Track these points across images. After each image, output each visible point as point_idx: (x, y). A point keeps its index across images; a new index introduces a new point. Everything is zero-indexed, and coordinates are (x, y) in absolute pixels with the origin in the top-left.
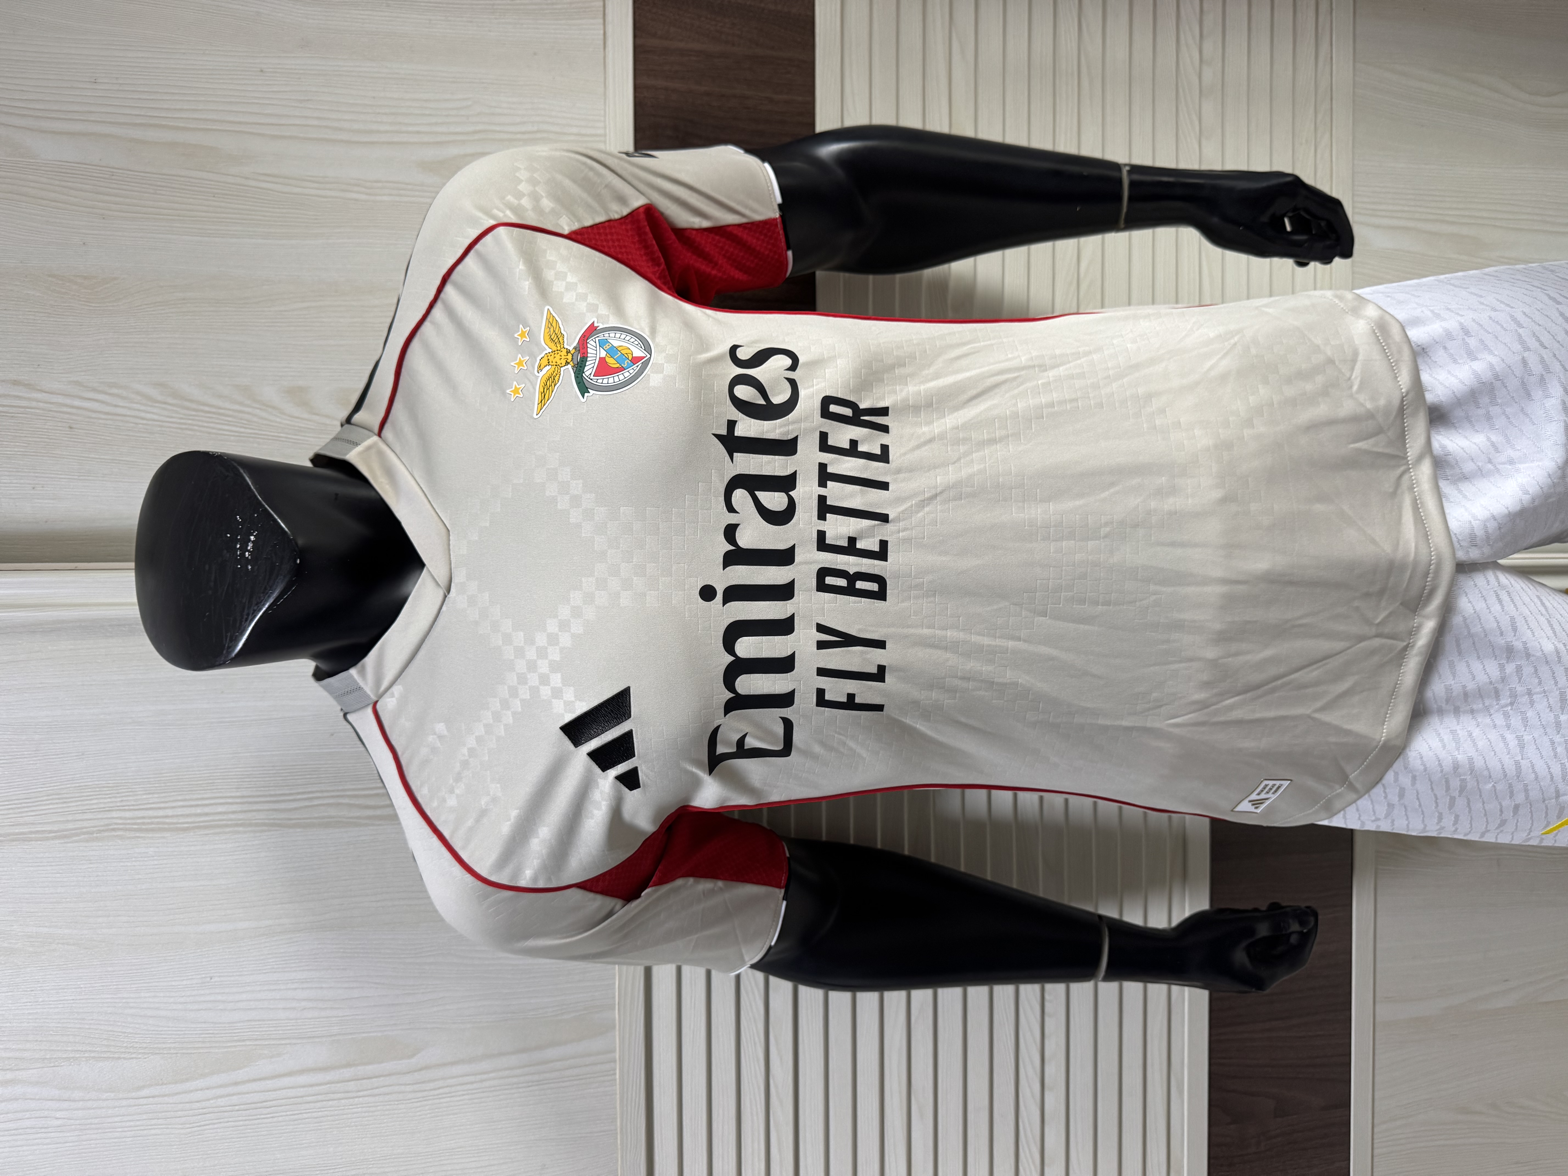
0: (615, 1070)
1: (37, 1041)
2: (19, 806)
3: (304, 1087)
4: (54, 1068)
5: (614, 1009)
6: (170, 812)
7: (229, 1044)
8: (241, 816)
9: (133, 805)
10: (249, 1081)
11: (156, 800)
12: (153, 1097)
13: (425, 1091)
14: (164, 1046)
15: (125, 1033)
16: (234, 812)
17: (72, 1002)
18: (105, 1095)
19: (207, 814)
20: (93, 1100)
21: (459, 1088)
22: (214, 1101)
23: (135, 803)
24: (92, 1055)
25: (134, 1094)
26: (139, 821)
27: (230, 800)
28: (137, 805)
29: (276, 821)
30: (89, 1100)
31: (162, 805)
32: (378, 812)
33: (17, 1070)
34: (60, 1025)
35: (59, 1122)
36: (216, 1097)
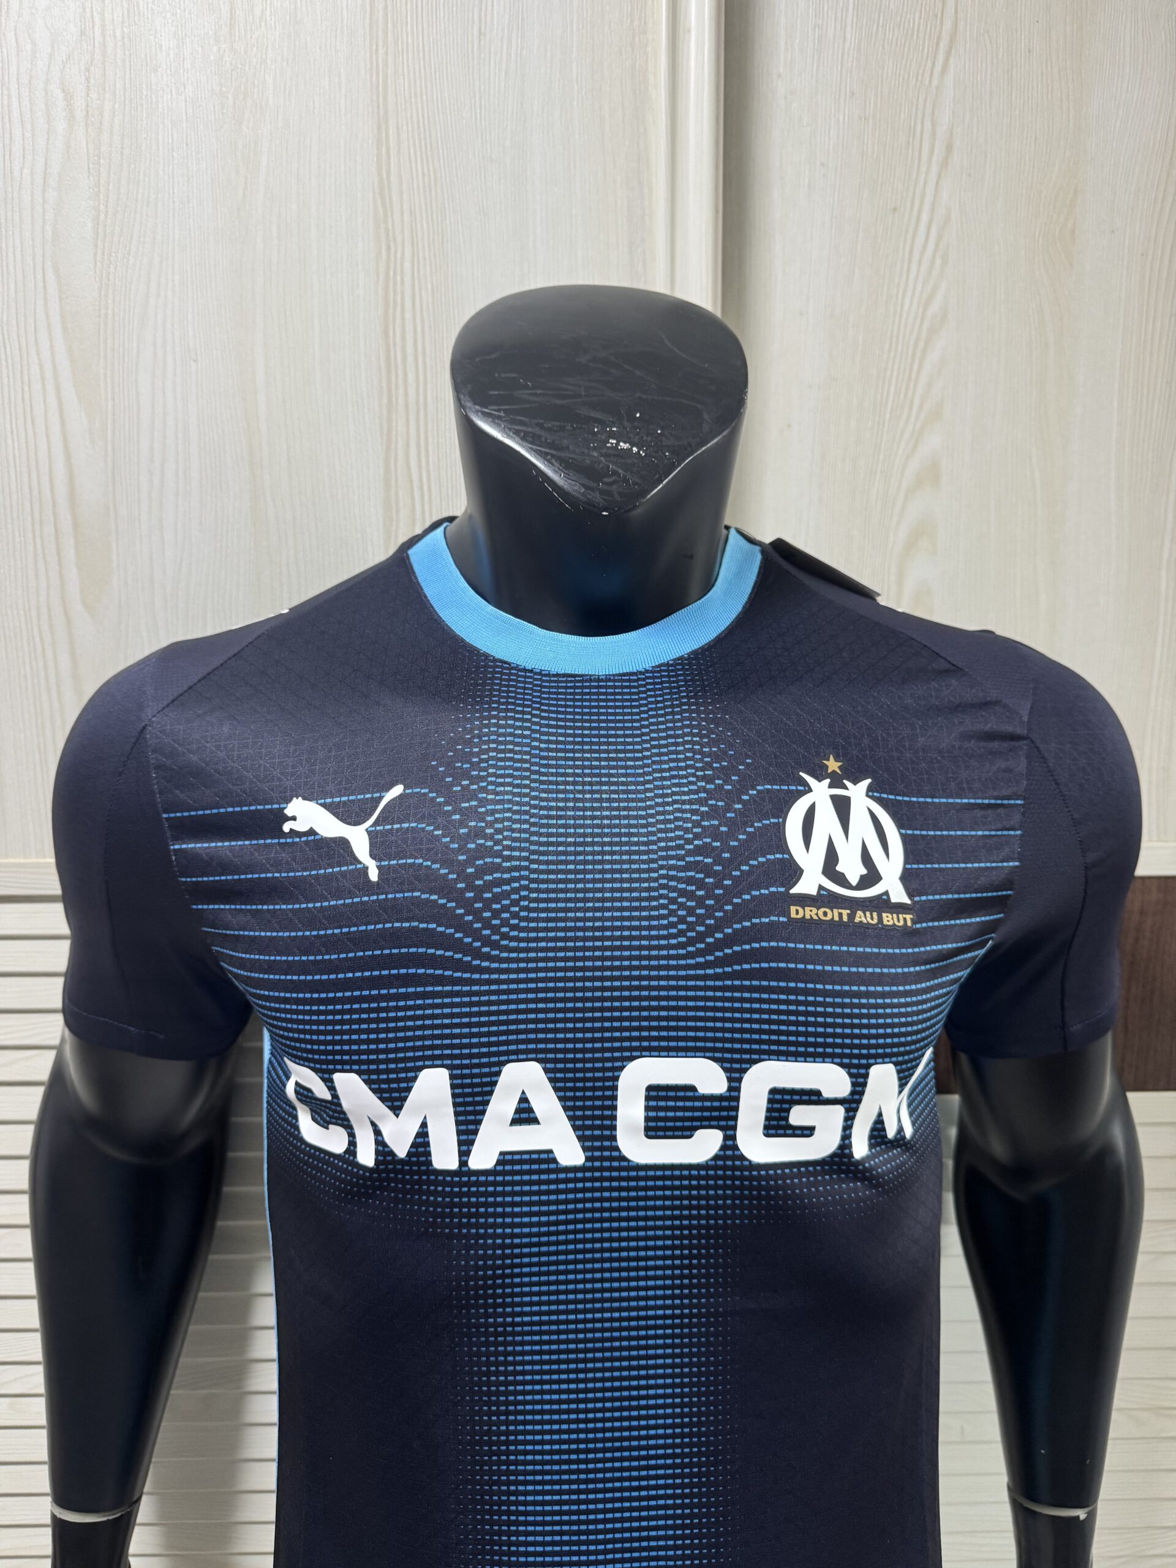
1: (123, 148)
2: (422, 136)
3: (51, 472)
4: (86, 168)
6: (408, 315)
7: (109, 379)
8: (401, 402)
10: (61, 405)
12: (45, 287)
13: (39, 620)
14: (110, 301)
15: (129, 254)
16: (406, 394)
17: (171, 192)
18: (49, 229)
19: (404, 359)
20: (44, 216)
21: (41, 664)
22: (37, 361)
23: (421, 274)
24: (103, 215)
25: (49, 265)
26: (399, 278)
28: (419, 278)
29: (393, 446)
30: (44, 209)
31: (417, 305)
33: (86, 123)
34: (141, 177)
35: (16, 173)
36: (41, 366)
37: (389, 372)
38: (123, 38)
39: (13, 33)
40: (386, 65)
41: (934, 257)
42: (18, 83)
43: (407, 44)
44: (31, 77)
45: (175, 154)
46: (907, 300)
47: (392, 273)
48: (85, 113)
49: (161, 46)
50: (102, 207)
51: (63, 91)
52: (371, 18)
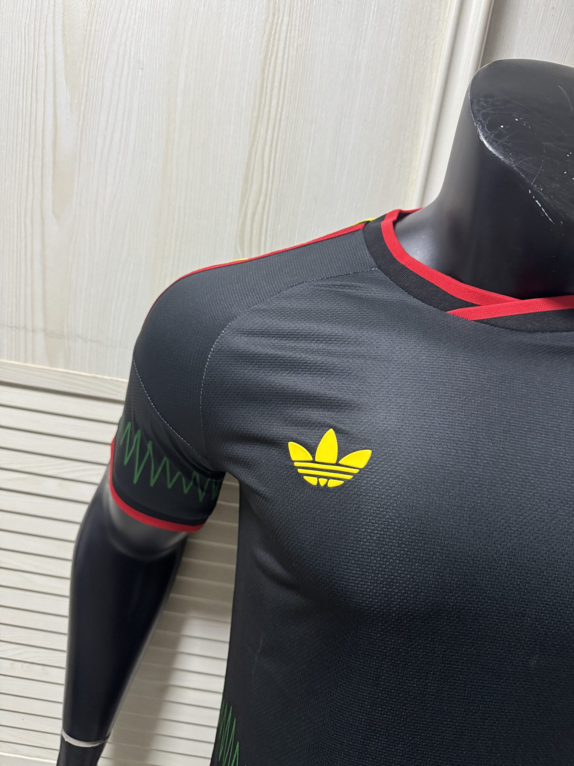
0: (19, 361)
5: (65, 369)
6: (279, 61)
7: (87, 73)
8: (265, 116)
9: (290, 34)
10: (55, 84)
11: (291, 52)
12: (54, 6)
14: (94, 21)
16: (269, 112)
19: (272, 90)
21: (23, 246)
22: (44, 54)
23: (292, 35)
26: (277, 36)
27: (279, 110)
28: (290, 37)
29: (256, 143)
31: (286, 56)
32: (248, 222)
36: (46, 56)
37: (261, 97)
47: (273, 32)
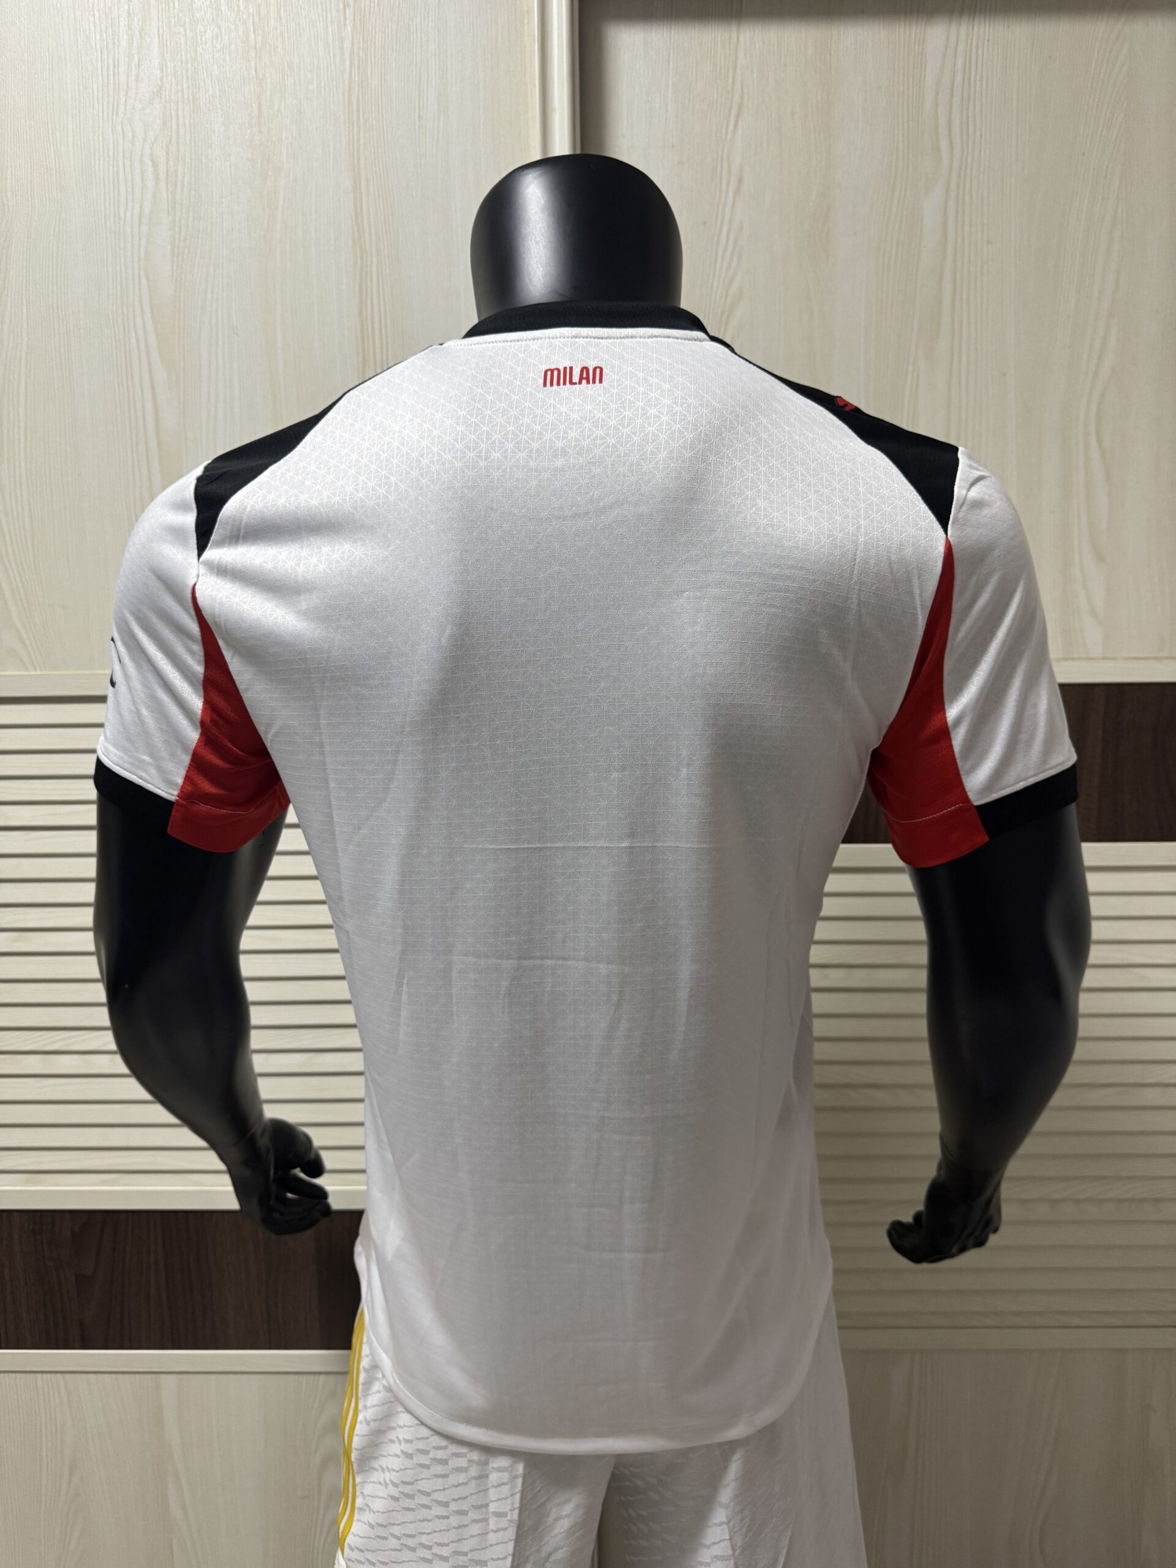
1: (190, 197)
2: (383, 183)
3: (143, 409)
4: (167, 210)
6: (375, 301)
7: (181, 348)
9: (382, 272)
10: (150, 365)
12: (140, 289)
14: (182, 297)
15: (194, 266)
17: (221, 225)
18: (142, 250)
19: (373, 331)
20: (139, 242)
22: (134, 337)
23: (384, 276)
24: (177, 241)
25: (143, 274)
26: (369, 277)
28: (382, 277)
30: (139, 237)
31: (381, 296)
33: (167, 183)
34: (202, 215)
35: (122, 215)
36: (137, 339)
38: (190, 126)
39: (120, 126)
40: (359, 139)
41: (732, 254)
42: (123, 158)
43: (373, 125)
44: (131, 152)
45: (224, 200)
46: (715, 284)
47: (364, 274)
48: (165, 175)
49: (214, 131)
50: (177, 236)
51: (152, 161)
52: (349, 109)
